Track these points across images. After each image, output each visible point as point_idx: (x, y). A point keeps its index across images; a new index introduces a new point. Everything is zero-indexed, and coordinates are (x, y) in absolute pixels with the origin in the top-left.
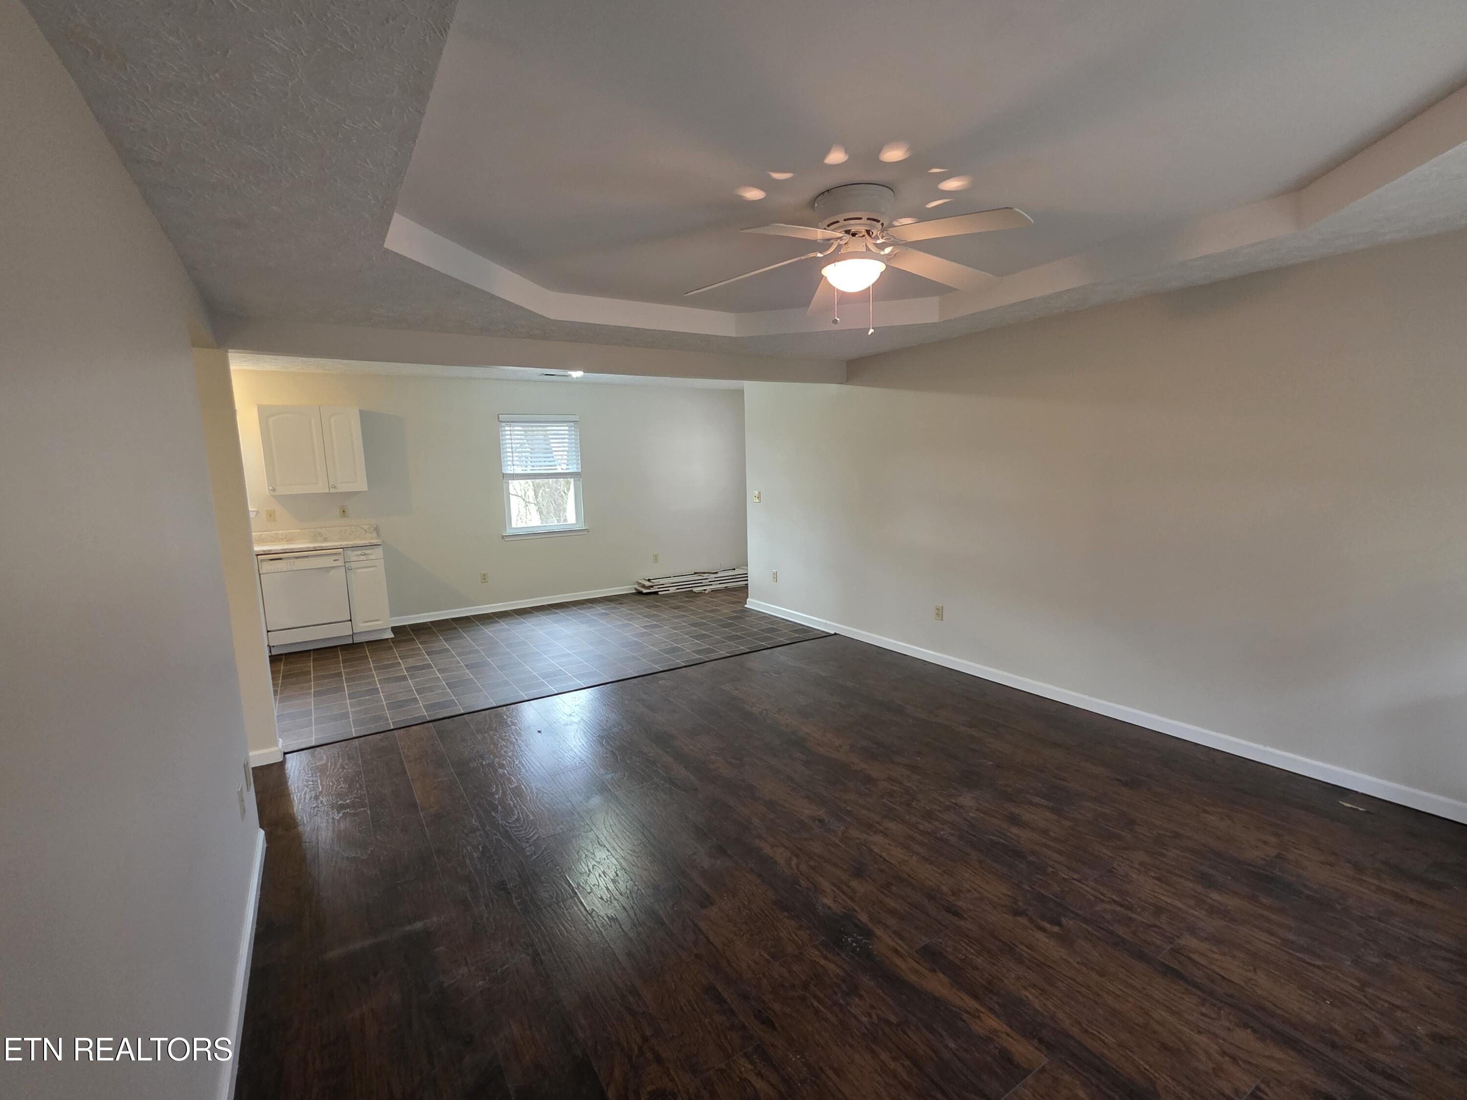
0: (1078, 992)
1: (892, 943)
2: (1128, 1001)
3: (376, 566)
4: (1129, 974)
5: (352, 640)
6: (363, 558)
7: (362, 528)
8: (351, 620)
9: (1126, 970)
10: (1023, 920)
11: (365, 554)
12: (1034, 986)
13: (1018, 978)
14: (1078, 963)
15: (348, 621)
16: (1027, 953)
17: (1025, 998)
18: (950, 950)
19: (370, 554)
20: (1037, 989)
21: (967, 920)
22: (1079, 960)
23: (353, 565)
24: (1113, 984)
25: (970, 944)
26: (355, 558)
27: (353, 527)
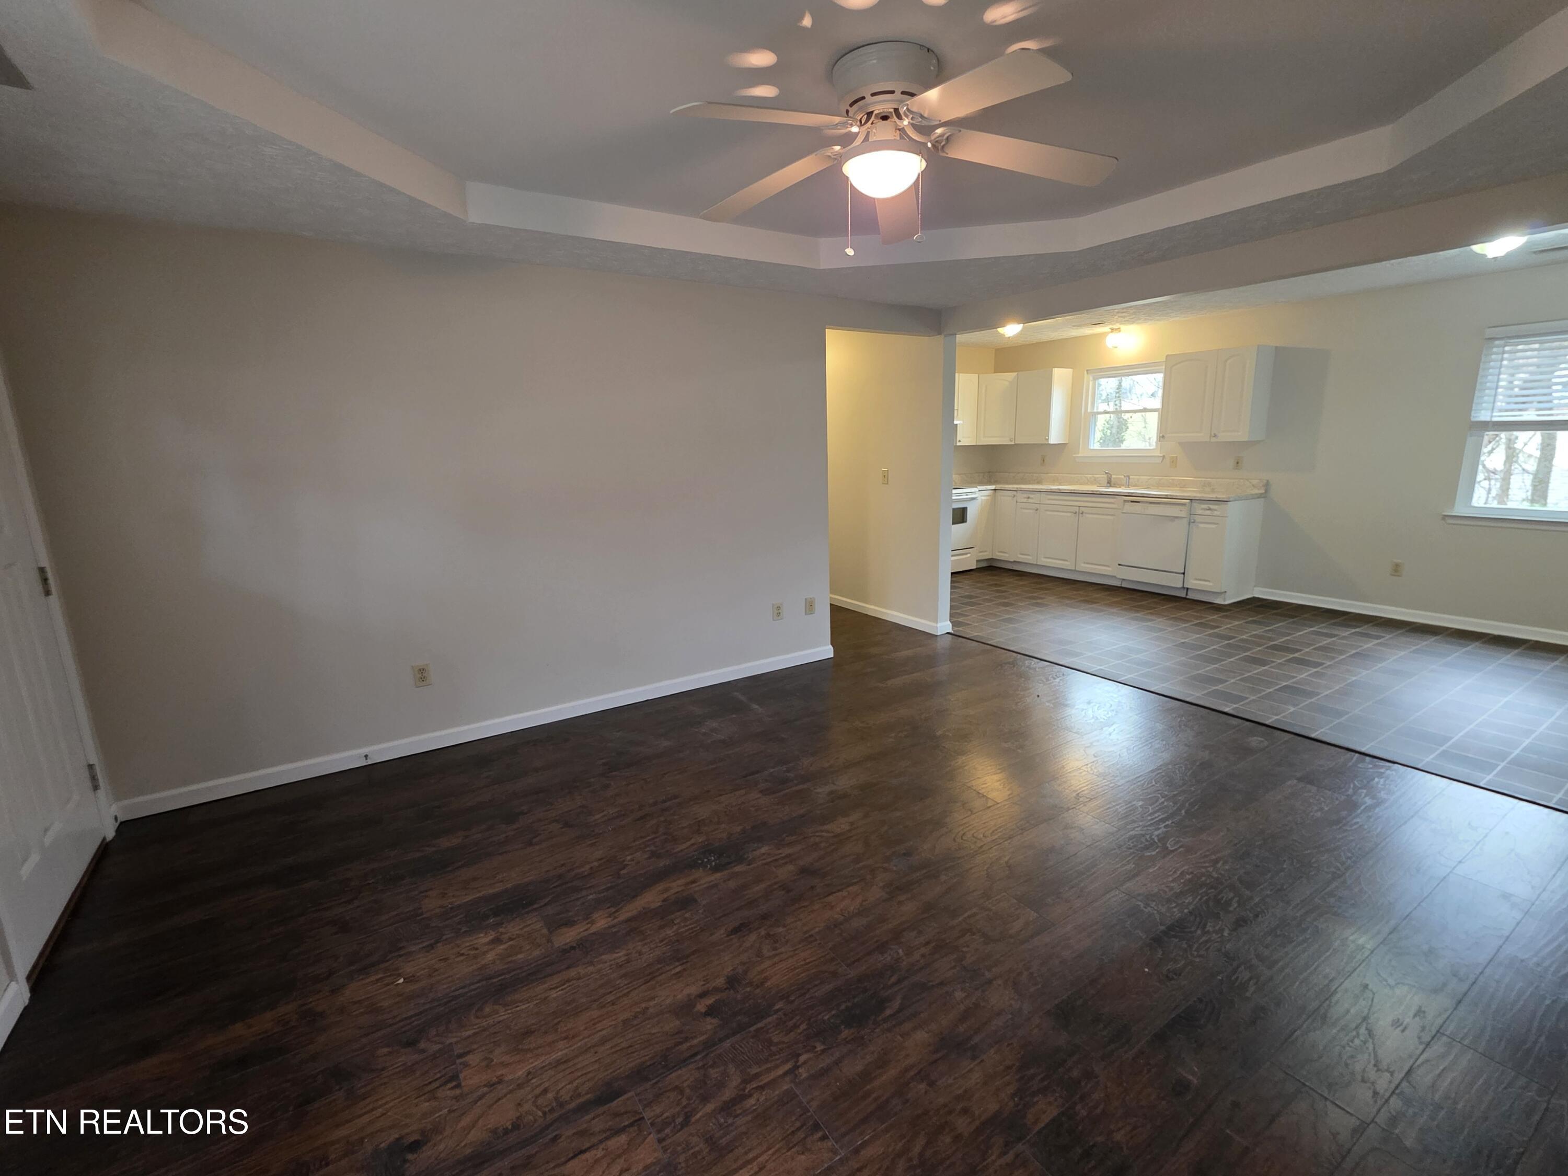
0: (611, 992)
1: (703, 881)
2: (586, 1029)
3: (1217, 524)
4: (618, 1048)
5: (1185, 594)
6: (1208, 512)
7: (1250, 482)
8: (1184, 574)
9: (624, 1048)
10: (720, 982)
11: (1210, 509)
12: (628, 961)
13: (640, 953)
14: (647, 1008)
15: (1182, 573)
16: (671, 970)
17: (617, 951)
18: (687, 915)
19: (1215, 510)
20: (623, 963)
21: (728, 936)
22: (651, 1010)
23: (1198, 519)
24: (610, 1026)
25: (691, 931)
26: (1200, 512)
27: (1242, 480)
